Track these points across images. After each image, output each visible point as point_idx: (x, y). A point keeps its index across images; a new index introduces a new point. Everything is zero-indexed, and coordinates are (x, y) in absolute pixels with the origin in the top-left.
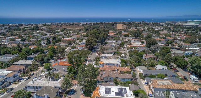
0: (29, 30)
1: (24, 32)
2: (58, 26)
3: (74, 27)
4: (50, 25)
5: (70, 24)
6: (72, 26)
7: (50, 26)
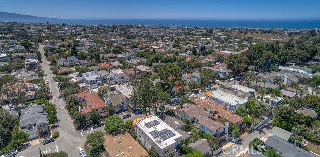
0: (200, 35)
1: (192, 37)
2: (242, 33)
3: (269, 37)
4: (229, 31)
5: (264, 32)
6: (266, 35)
7: (229, 33)
